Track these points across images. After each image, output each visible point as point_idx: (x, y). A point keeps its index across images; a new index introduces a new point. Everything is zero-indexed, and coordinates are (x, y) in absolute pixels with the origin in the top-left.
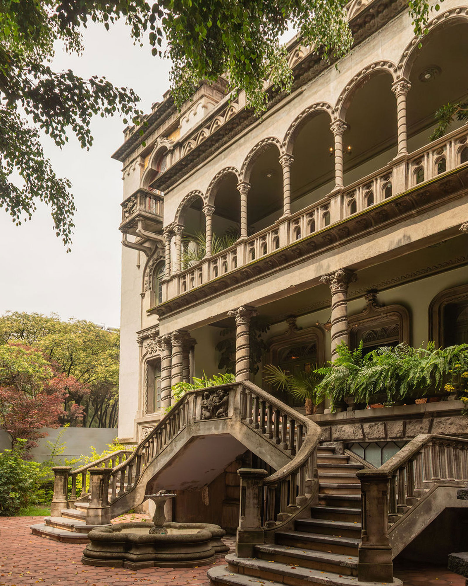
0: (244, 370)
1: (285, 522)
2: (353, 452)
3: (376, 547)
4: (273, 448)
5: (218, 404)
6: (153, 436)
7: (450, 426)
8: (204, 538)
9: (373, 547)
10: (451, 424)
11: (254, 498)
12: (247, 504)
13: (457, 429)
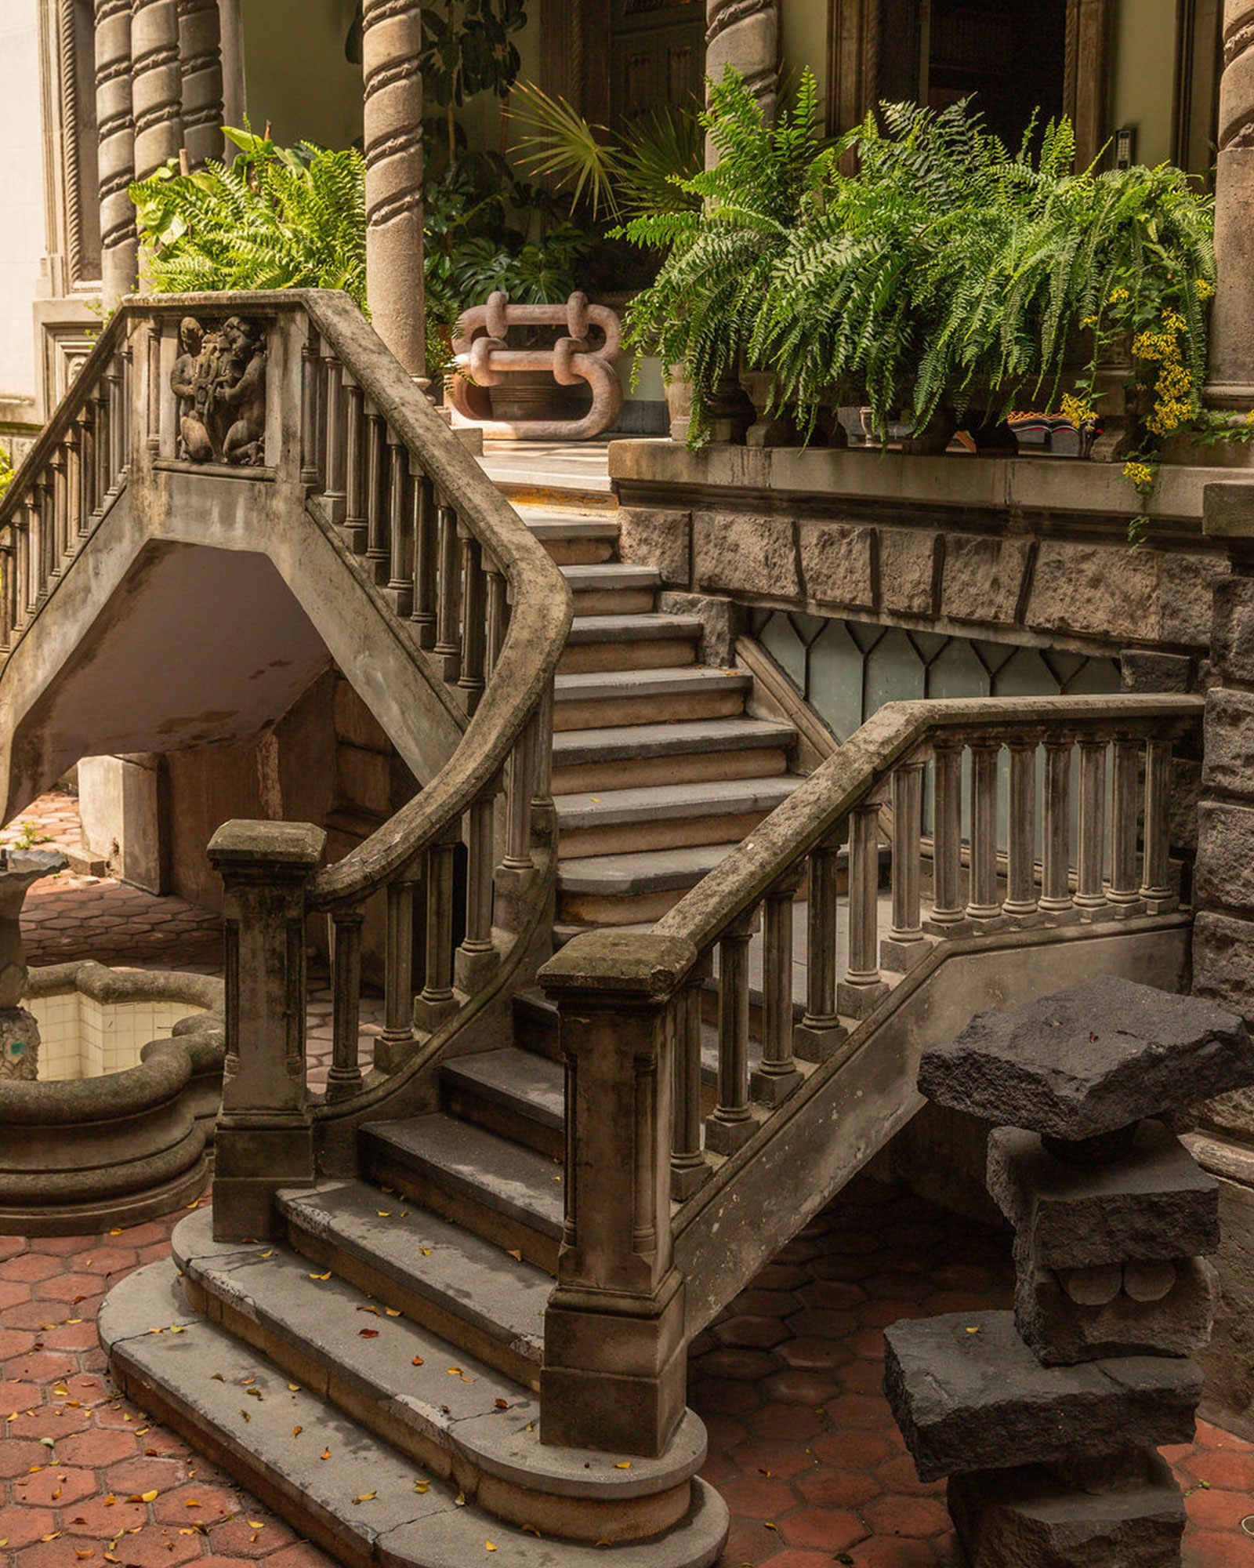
0: (393, 135)
1: (401, 1077)
2: (768, 654)
3: (603, 1301)
4: (411, 668)
5: (227, 391)
6: (22, 498)
7: (1088, 593)
8: (148, 1094)
9: (595, 1301)
10: (1095, 583)
11: (270, 972)
12: (243, 1003)
13: (1115, 613)
